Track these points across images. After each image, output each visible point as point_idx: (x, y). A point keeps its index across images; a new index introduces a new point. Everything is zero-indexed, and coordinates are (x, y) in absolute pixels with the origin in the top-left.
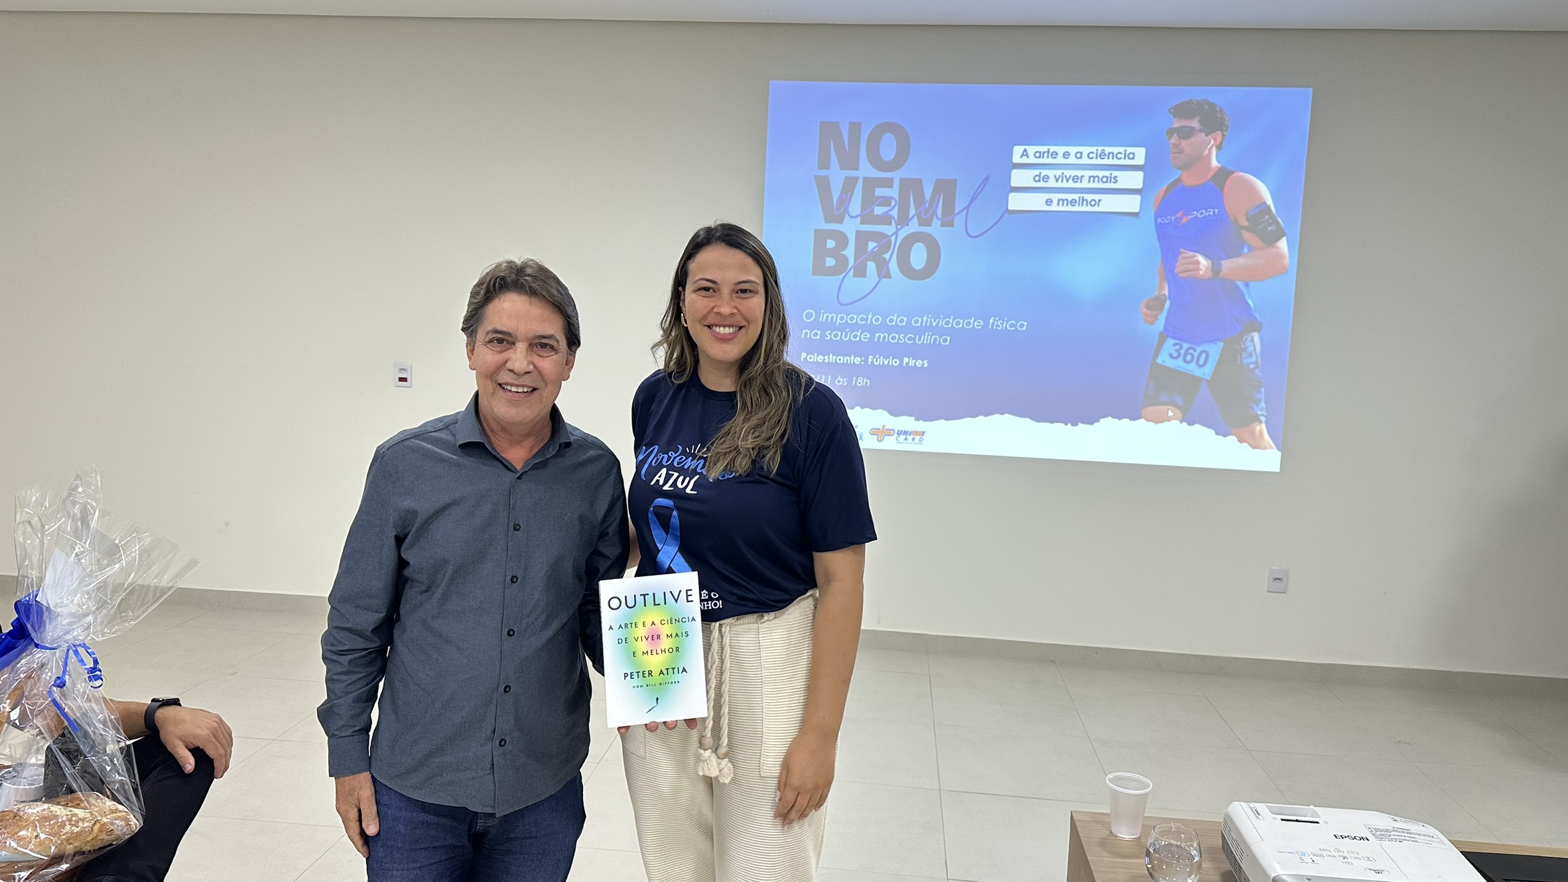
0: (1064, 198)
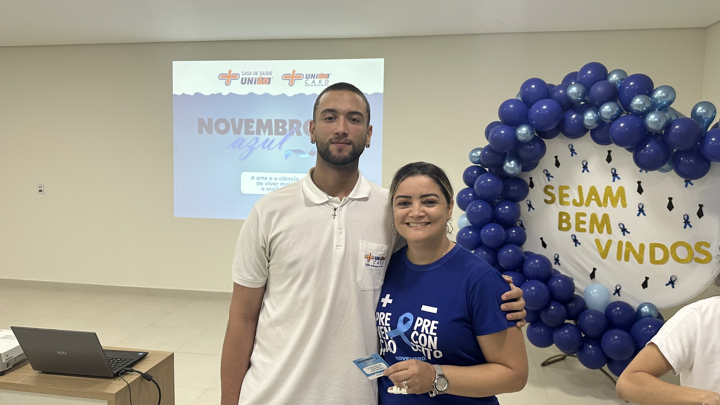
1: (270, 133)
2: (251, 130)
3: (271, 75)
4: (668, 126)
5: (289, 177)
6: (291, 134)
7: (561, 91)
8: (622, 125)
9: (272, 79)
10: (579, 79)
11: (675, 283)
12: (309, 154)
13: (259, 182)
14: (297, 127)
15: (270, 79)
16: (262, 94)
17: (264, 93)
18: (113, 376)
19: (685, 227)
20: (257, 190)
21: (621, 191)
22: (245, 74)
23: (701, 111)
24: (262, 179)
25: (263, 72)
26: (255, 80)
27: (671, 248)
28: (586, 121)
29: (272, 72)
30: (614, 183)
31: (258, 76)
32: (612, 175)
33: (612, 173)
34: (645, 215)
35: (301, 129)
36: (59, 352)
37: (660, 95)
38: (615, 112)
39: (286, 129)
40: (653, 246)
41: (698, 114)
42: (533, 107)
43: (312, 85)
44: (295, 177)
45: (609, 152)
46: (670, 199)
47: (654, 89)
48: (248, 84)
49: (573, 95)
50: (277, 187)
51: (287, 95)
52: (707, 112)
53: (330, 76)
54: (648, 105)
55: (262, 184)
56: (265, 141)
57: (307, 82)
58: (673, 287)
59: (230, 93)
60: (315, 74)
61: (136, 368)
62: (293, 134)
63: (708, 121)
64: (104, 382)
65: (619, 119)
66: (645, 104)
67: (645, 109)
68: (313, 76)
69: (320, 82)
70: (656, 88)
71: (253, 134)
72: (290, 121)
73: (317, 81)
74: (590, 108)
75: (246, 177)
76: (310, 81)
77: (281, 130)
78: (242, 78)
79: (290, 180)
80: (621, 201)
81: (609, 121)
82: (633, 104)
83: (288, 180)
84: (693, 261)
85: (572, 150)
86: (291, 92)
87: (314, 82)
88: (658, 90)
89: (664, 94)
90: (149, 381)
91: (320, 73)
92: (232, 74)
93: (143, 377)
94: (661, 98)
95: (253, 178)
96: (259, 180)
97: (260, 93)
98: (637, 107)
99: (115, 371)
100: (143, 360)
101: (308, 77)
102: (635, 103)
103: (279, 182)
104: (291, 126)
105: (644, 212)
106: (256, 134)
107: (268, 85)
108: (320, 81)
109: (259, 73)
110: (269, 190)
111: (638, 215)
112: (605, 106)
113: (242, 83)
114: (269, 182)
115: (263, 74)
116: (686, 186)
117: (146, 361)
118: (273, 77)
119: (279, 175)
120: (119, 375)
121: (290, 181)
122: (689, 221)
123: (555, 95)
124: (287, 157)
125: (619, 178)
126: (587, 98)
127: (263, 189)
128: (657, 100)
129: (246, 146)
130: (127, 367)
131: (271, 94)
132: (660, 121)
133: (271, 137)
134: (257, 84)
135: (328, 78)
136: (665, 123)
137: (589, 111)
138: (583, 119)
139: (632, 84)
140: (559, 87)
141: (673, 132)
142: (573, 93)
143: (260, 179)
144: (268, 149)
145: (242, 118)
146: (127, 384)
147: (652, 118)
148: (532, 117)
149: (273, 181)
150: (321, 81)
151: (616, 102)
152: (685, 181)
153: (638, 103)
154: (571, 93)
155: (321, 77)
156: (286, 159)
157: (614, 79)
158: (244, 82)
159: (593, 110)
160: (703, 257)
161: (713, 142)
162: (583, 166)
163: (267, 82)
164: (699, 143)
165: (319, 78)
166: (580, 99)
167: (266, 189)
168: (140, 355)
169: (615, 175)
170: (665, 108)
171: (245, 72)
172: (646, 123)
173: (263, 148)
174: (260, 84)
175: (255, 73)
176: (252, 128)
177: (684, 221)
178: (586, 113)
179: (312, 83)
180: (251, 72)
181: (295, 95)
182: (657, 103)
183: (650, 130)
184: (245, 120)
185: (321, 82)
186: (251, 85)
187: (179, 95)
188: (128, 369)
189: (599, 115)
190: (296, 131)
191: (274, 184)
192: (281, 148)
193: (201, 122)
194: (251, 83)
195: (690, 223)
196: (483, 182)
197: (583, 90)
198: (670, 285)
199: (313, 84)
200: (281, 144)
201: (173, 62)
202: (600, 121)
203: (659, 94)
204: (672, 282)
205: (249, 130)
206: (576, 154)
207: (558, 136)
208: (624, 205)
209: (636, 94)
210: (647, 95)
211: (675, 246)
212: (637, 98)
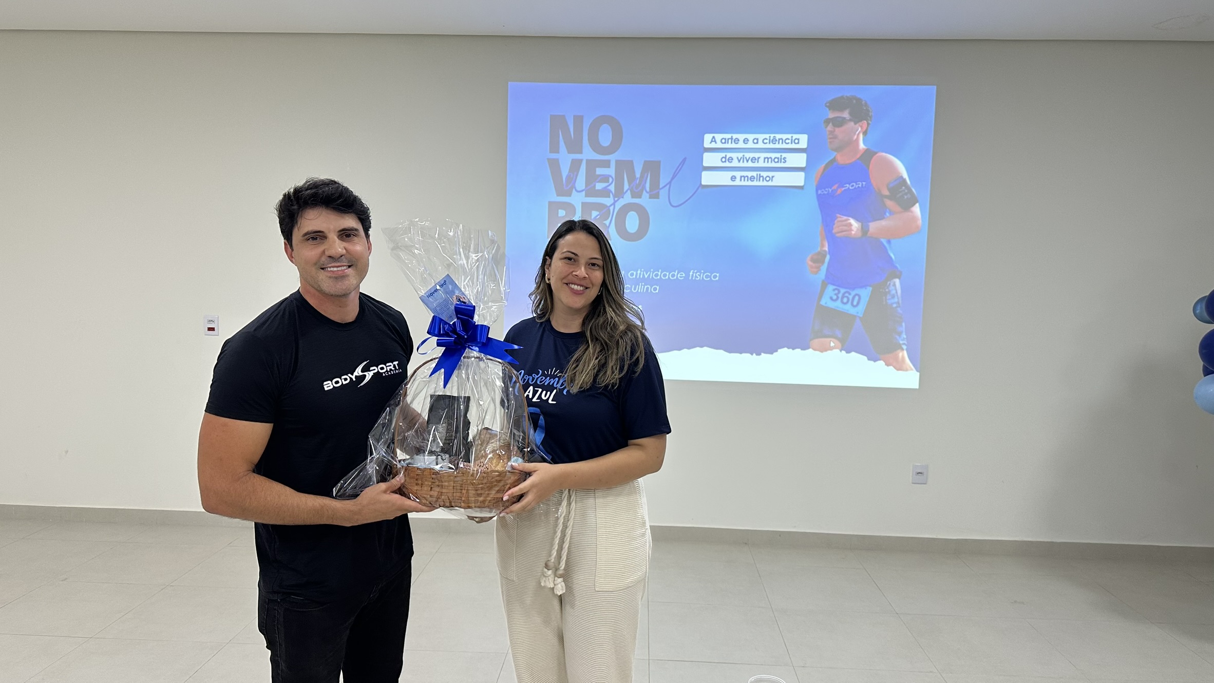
0: (745, 175)
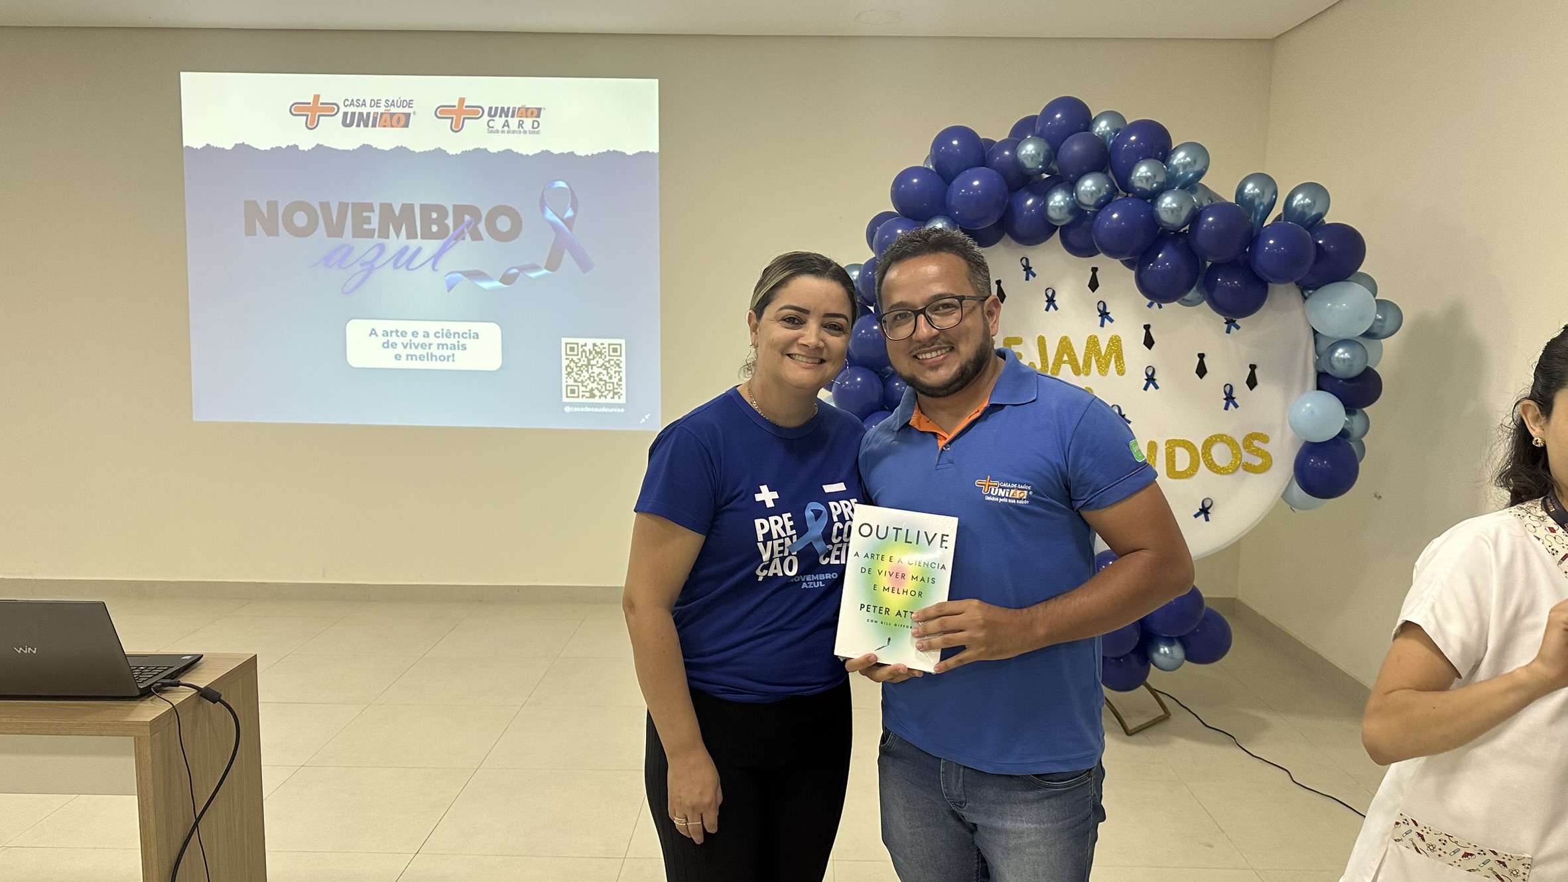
1: (411, 235)
2: (366, 226)
3: (409, 107)
4: (1195, 217)
5: (456, 331)
6: (459, 237)
7: (1007, 153)
8: (1115, 216)
9: (412, 115)
10: (1039, 130)
11: (1209, 511)
12: (501, 281)
13: (388, 341)
14: (470, 223)
15: (408, 116)
16: (392, 149)
17: (396, 146)
18: (138, 693)
19: (1226, 408)
20: (385, 360)
21: (1115, 342)
22: (351, 104)
23: (1252, 191)
24: (394, 334)
25: (393, 101)
26: (375, 119)
27: (1204, 447)
28: (1053, 209)
29: (412, 101)
30: (1102, 328)
31: (382, 110)
32: (1099, 314)
33: (1099, 310)
34: (1157, 387)
35: (482, 227)
36: (21, 649)
37: (1182, 161)
38: (1104, 193)
39: (447, 226)
40: (1172, 444)
41: (1247, 196)
42: (954, 182)
43: (503, 132)
44: (470, 330)
45: (1095, 270)
46: (1201, 356)
47: (1173, 148)
48: (358, 125)
49: (1028, 160)
50: (430, 352)
51: (447, 152)
52: (1263, 193)
53: (542, 111)
54: (1161, 178)
55: (394, 345)
56: (400, 251)
57: (491, 124)
58: (1207, 519)
59: (318, 145)
60: (509, 108)
61: (183, 680)
62: (463, 236)
63: (1263, 212)
64: (122, 706)
65: (1111, 204)
66: (1155, 176)
67: (1155, 185)
68: (504, 112)
69: (520, 125)
70: (1176, 148)
71: (373, 237)
72: (455, 207)
73: (514, 122)
74: (1059, 185)
75: (357, 330)
76: (499, 122)
77: (435, 228)
78: (346, 114)
79: (459, 337)
80: (1116, 362)
81: (1092, 209)
82: (1135, 176)
83: (454, 337)
84: (1241, 469)
85: (1027, 269)
86: (455, 145)
87: (506, 124)
88: (1181, 151)
89: (1188, 159)
90: (214, 703)
91: (520, 106)
92: (321, 104)
93: (200, 695)
94: (1182, 164)
95: (373, 332)
96: (389, 338)
97: (387, 146)
98: (1142, 181)
99: (141, 685)
100: (193, 669)
101: (493, 113)
102: (1138, 174)
103: (435, 341)
104: (458, 221)
105: (1156, 381)
106: (379, 237)
107: (406, 129)
108: (521, 123)
109: (383, 103)
110: (412, 359)
111: (1145, 389)
112: (1086, 180)
113: (345, 124)
114: (411, 341)
115: (391, 105)
116: (1228, 331)
117: (201, 669)
118: (414, 113)
119: (433, 327)
120: (151, 691)
121: (459, 340)
122: (1233, 396)
123: (996, 161)
124: (450, 289)
125: (1111, 321)
126: (1055, 167)
127: (398, 357)
128: (1176, 169)
129: (357, 260)
130: (165, 678)
131: (412, 149)
132: (1180, 208)
133: (414, 244)
134: (379, 126)
135: (538, 116)
136: (1189, 212)
137: (1057, 191)
138: (1046, 206)
139: (1133, 138)
140: (1004, 144)
141: (1203, 228)
142: (1029, 155)
143: (391, 336)
144: (408, 269)
145: (347, 201)
146: (172, 706)
147: (1168, 202)
148: (952, 204)
149: (420, 339)
150: (523, 123)
151: (1106, 173)
152: (1225, 321)
153: (1144, 174)
154: (1024, 155)
155: (522, 113)
156: (449, 291)
157: (1103, 130)
158: (348, 122)
159: (1064, 188)
160: (1258, 462)
161: (1271, 247)
162: (1047, 299)
163: (402, 122)
164: (1247, 250)
165: (517, 117)
166: (1040, 167)
167: (404, 357)
168: (187, 659)
169: (1104, 314)
170: (1190, 185)
171: (350, 100)
172: (1157, 211)
173: (396, 267)
174: (385, 126)
175: (373, 102)
176: (370, 223)
177: (1225, 397)
178: (1050, 195)
179: (503, 127)
180: (364, 101)
181: (464, 153)
182: (1177, 175)
183: (1164, 225)
184: (352, 203)
185: (523, 125)
186: (366, 128)
187: (199, 148)
188: (168, 681)
189: (1075, 198)
190: (470, 229)
191: (423, 346)
192: (436, 268)
193: (251, 208)
194: (366, 125)
195: (1235, 400)
196: (863, 331)
197: (1046, 150)
198: (1203, 515)
199: (506, 128)
200: (436, 258)
201: (181, 73)
202: (1077, 210)
203: (1180, 158)
204: (1205, 511)
205: (362, 226)
206: (1034, 275)
207: (1002, 240)
208: (1121, 372)
209: (1141, 158)
210: (1159, 160)
211: (1209, 444)
212: (1142, 164)
